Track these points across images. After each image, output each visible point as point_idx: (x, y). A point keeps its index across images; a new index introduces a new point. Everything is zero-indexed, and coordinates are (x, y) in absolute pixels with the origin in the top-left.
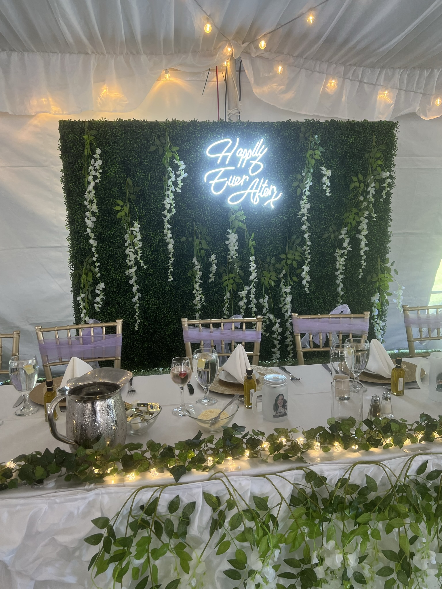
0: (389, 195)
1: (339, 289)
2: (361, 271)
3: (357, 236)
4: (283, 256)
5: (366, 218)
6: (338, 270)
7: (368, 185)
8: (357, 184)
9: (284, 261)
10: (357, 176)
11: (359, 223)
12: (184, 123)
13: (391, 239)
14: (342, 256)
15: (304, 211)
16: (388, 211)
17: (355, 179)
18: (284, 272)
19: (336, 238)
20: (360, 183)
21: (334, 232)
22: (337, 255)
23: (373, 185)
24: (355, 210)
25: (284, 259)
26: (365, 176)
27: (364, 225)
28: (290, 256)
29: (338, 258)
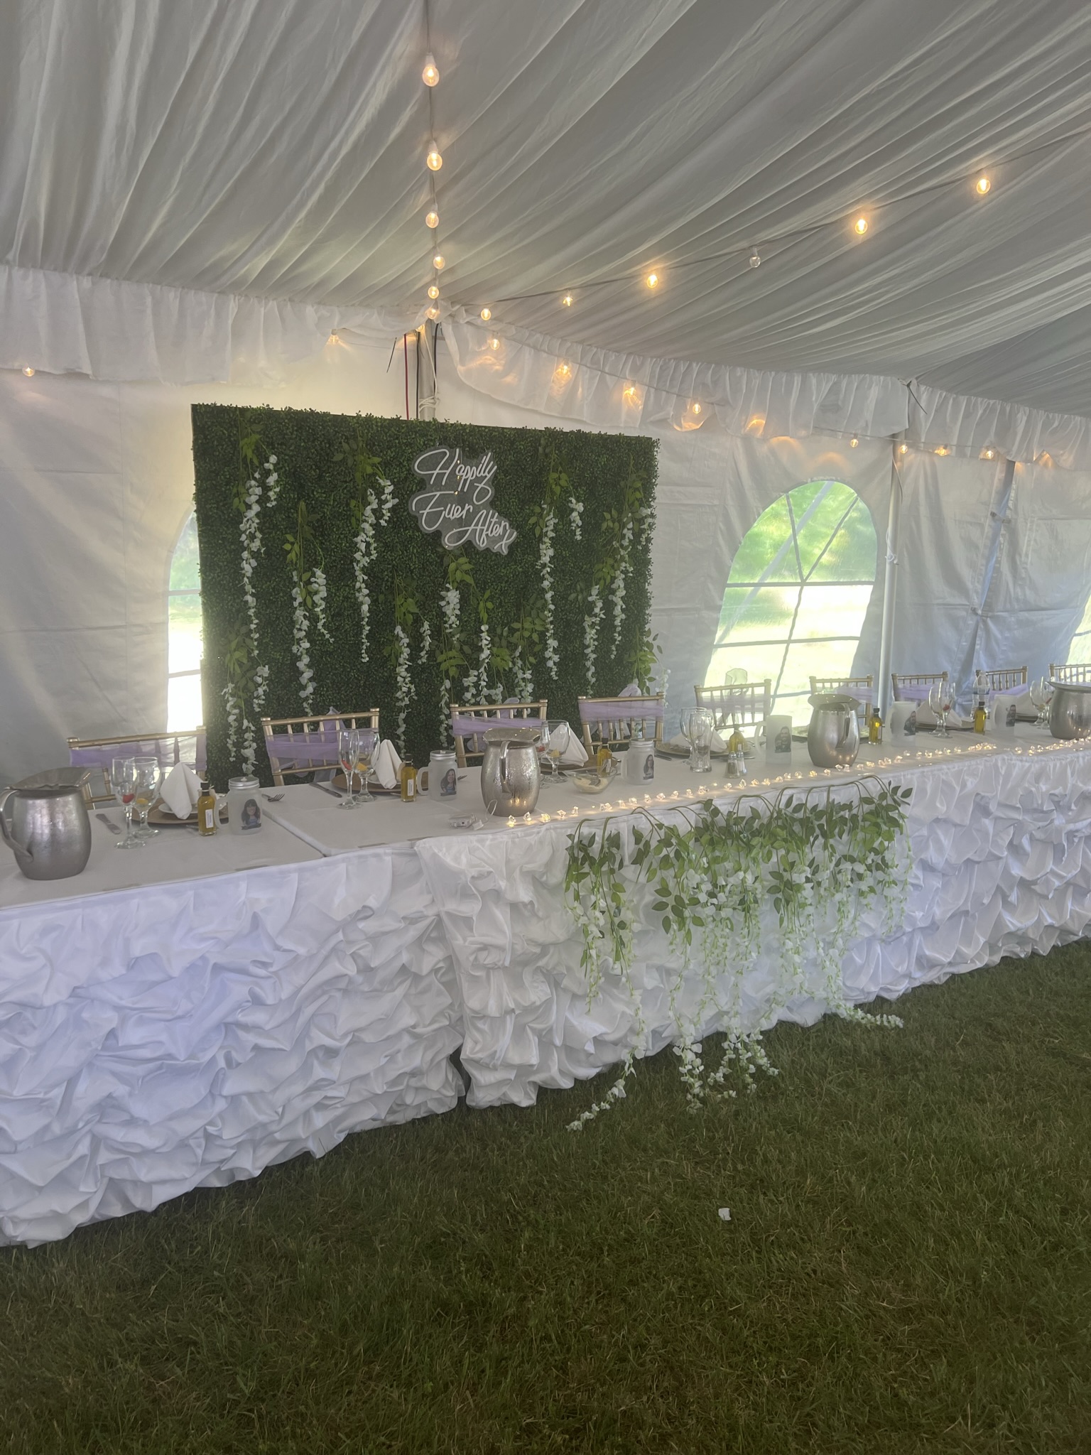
0: (649, 540)
1: (590, 674)
2: (614, 648)
3: (610, 597)
4: (516, 625)
5: (622, 572)
6: (588, 647)
7: (623, 526)
8: (611, 524)
9: (518, 633)
10: (610, 513)
11: (613, 579)
12: (382, 420)
13: (652, 602)
14: (593, 625)
15: (546, 559)
16: (648, 562)
17: (607, 516)
18: (520, 649)
19: (585, 599)
20: (614, 523)
21: (582, 590)
22: (586, 625)
23: (630, 526)
24: (611, 561)
25: (518, 630)
26: (620, 512)
27: (620, 583)
28: (527, 625)
29: (588, 630)
